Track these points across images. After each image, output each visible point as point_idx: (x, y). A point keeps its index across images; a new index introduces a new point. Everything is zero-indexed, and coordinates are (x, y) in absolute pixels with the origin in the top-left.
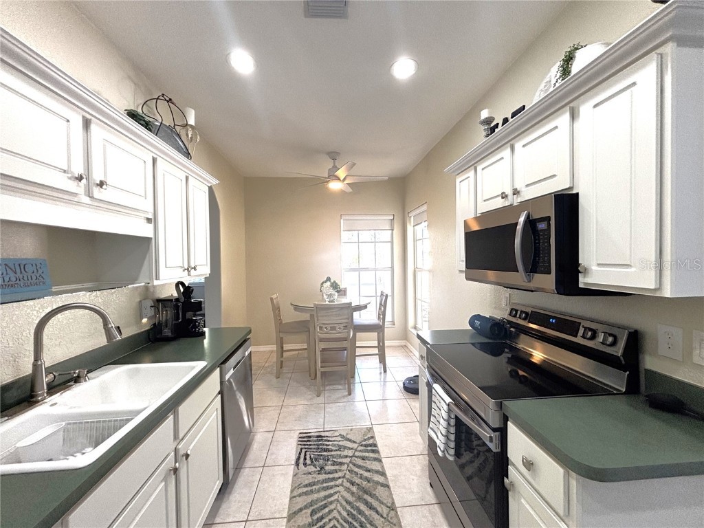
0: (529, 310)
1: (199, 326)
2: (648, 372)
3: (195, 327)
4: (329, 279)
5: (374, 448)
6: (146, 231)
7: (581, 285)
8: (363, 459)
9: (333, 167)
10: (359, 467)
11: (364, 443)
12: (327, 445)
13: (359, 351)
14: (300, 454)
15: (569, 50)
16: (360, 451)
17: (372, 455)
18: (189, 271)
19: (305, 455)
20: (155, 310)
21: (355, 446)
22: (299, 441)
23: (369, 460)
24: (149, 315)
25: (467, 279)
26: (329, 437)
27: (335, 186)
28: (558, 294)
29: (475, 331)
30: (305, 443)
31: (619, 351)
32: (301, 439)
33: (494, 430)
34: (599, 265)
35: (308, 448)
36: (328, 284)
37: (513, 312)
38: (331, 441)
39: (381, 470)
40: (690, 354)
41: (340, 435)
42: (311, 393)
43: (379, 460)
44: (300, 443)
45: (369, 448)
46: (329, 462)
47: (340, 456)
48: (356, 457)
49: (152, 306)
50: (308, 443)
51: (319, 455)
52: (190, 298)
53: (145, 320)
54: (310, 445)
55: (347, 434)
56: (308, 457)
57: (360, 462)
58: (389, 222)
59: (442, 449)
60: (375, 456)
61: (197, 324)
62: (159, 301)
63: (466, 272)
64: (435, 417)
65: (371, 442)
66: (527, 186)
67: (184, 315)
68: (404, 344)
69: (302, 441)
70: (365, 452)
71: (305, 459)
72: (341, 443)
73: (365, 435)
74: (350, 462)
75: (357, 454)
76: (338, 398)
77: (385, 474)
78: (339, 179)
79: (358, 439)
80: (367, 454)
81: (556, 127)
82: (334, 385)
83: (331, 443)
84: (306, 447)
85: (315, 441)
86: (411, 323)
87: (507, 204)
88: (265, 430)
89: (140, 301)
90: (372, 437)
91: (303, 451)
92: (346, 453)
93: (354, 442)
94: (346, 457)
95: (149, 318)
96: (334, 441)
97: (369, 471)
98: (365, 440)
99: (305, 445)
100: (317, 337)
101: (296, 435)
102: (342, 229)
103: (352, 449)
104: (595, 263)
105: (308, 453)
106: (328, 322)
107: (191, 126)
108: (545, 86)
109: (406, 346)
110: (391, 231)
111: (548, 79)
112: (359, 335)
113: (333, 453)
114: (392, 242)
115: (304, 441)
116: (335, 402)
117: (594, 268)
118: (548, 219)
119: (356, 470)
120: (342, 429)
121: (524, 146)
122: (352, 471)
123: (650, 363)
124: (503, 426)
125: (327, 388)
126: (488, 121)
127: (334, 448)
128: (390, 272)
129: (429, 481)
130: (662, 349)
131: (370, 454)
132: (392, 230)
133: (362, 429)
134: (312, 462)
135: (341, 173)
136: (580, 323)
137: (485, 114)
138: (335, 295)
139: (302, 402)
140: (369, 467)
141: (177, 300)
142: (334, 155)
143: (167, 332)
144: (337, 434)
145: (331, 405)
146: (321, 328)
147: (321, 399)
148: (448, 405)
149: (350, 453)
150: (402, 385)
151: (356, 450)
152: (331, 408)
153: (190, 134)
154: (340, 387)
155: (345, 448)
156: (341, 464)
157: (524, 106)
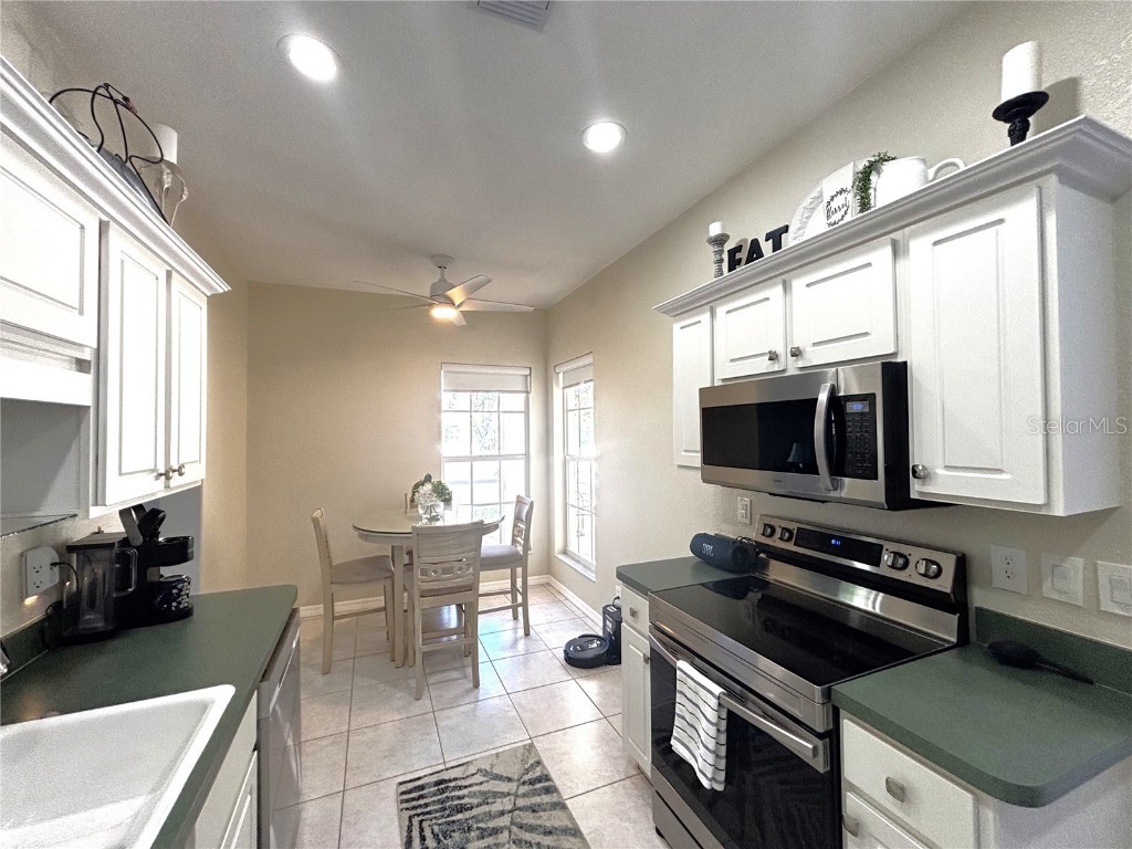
0: (794, 526)
1: (179, 595)
2: (980, 611)
3: (170, 598)
4: (428, 478)
5: (546, 784)
6: (74, 390)
7: (914, 495)
8: (534, 811)
9: (440, 280)
10: (532, 829)
11: (526, 778)
12: (459, 798)
13: (483, 604)
14: (410, 830)
15: (873, 159)
16: (524, 795)
17: (546, 799)
18: (168, 478)
19: (422, 830)
20: (61, 572)
21: (512, 787)
22: (402, 802)
23: (545, 810)
24: (44, 587)
25: (705, 480)
26: (460, 779)
27: (442, 313)
28: (889, 509)
29: (699, 560)
30: (415, 803)
31: (944, 584)
32: (405, 797)
33: (820, 736)
34: (947, 467)
35: (423, 814)
36: (428, 487)
37: (769, 530)
38: (466, 787)
39: (570, 825)
40: (1040, 584)
41: (479, 770)
42: (402, 694)
43: (561, 806)
44: (405, 805)
45: (538, 786)
46: (473, 834)
47: (490, 816)
48: (520, 809)
49: (53, 564)
50: (421, 802)
51: (448, 823)
52: (157, 535)
53: (30, 601)
54: (426, 805)
55: (492, 766)
56: (428, 833)
57: (528, 818)
58: (521, 379)
59: (709, 776)
60: (553, 798)
61: (175, 591)
62: (72, 548)
63: (702, 469)
64: (683, 718)
65: (538, 772)
66: (814, 344)
67: (142, 574)
68: (545, 581)
69: (407, 801)
70: (534, 795)
71: (423, 839)
72: (484, 788)
73: (524, 761)
74: (512, 823)
75: (521, 802)
76: (456, 698)
77: (580, 831)
78: (451, 302)
79: (514, 770)
80: (537, 800)
81: (869, 265)
82: (444, 671)
83: (465, 792)
84: (419, 811)
85: (435, 795)
86: (558, 544)
87: (776, 368)
88: (323, 792)
89: (22, 555)
90: (539, 763)
91: (416, 821)
92: (497, 806)
93: (510, 780)
94: (502, 813)
95: (42, 595)
96: (470, 786)
97: (550, 833)
98: (527, 771)
99: (415, 808)
100: (416, 587)
101: (390, 792)
102: (443, 388)
103: (509, 794)
104: (941, 463)
105: (425, 824)
106: (437, 560)
107: (170, 165)
108: (811, 203)
109: (548, 584)
110: (524, 395)
111: (815, 194)
112: (483, 574)
113: (474, 812)
114: (527, 413)
115: (413, 799)
116: (453, 704)
117: (941, 472)
118: (870, 398)
119: (527, 836)
120: (481, 755)
121: (808, 285)
122: (520, 841)
123: (980, 598)
124: (831, 727)
125: (432, 680)
126: (720, 240)
127: (475, 801)
128: (523, 462)
129: (654, 825)
130: (999, 579)
131: (544, 797)
132: (528, 392)
133: (515, 750)
134: (439, 842)
135: (457, 294)
136: (882, 546)
137: (715, 229)
138: (438, 506)
139: (389, 717)
140: (548, 825)
141: (125, 542)
142: (442, 261)
143: (93, 620)
144: (472, 770)
145: (447, 712)
146: (424, 573)
147: (425, 703)
148: (719, 698)
149: (507, 804)
150: (562, 655)
151: (516, 796)
152: (450, 718)
153: (167, 181)
154: (455, 675)
155: (496, 795)
156: (496, 831)
157: (787, 227)
